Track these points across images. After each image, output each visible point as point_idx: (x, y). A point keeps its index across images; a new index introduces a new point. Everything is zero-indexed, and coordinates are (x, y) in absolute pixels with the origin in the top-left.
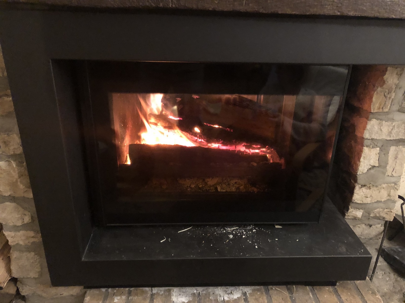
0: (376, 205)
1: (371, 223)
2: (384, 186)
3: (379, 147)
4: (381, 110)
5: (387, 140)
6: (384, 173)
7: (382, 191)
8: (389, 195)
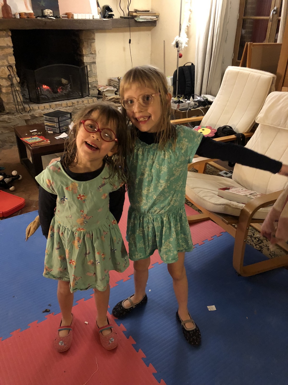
0: (93, 83)
1: (94, 89)
2: (94, 76)
3: (89, 65)
4: (86, 54)
5: (90, 62)
6: (92, 72)
7: (93, 78)
8: (96, 79)
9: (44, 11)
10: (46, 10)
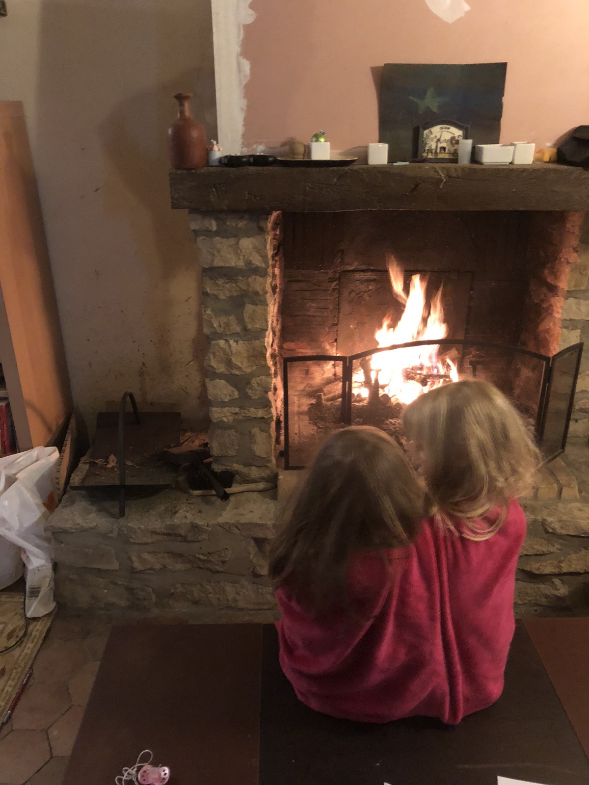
0: (580, 395)
2: (588, 372)
3: (579, 329)
4: (578, 289)
5: (587, 321)
6: (587, 358)
9: (426, 132)
10: (436, 130)
